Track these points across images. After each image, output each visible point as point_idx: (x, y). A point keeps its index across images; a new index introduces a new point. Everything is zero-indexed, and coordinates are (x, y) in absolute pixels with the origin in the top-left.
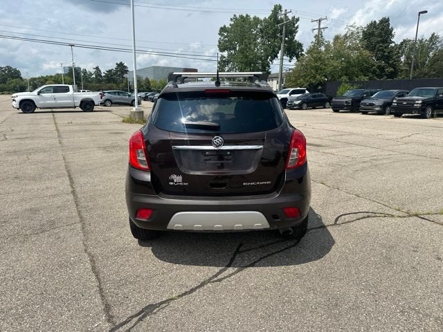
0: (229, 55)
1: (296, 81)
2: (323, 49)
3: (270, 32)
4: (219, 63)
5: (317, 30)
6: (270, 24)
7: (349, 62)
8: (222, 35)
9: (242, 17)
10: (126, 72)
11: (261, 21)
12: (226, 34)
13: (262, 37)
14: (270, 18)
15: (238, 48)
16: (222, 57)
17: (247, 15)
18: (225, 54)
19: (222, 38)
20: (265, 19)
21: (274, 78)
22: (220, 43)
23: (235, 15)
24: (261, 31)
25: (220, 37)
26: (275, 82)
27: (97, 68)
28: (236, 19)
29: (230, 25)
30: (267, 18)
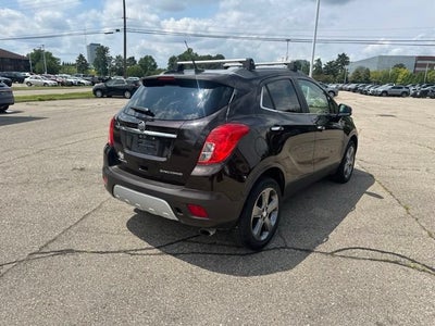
10: (347, 63)
27: (319, 60)
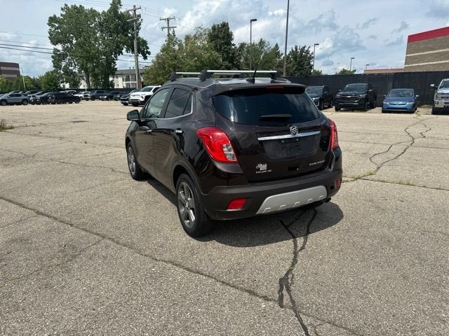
0: (64, 49)
1: (155, 78)
2: (177, 47)
3: (112, 26)
4: (53, 57)
5: (167, 29)
6: (110, 18)
7: (202, 62)
8: (53, 26)
9: (75, 7)
11: (99, 14)
12: (57, 25)
13: (102, 31)
14: (109, 11)
15: (74, 42)
16: (56, 50)
17: (81, 6)
18: (59, 47)
19: (53, 29)
20: (104, 12)
21: (120, 74)
22: (51, 35)
23: (66, 5)
24: (101, 24)
25: (49, 27)
26: (120, 79)
28: (68, 9)
29: (62, 15)
30: (106, 11)
